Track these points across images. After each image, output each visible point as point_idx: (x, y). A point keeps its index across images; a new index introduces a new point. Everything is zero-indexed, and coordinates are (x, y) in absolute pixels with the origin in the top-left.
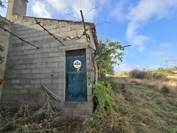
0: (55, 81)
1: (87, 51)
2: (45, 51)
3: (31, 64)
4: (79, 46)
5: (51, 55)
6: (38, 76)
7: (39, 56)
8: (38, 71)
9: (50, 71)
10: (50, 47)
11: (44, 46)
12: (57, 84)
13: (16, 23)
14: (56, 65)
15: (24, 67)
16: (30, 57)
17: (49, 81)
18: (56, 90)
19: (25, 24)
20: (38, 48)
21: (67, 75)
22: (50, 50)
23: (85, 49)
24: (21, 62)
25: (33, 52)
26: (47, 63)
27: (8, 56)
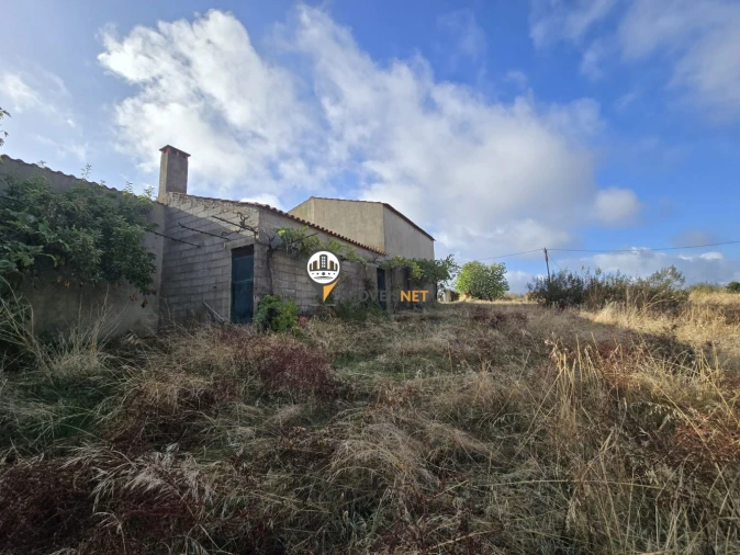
0: (219, 296)
1: (256, 248)
2: (208, 250)
3: (191, 271)
4: (247, 241)
5: (215, 256)
6: (200, 290)
7: (201, 258)
8: (199, 282)
9: (212, 281)
10: (214, 245)
11: (207, 243)
12: (221, 300)
13: (171, 206)
14: (219, 271)
15: (183, 277)
16: (190, 260)
17: (212, 296)
18: (219, 308)
19: (182, 208)
20: (199, 247)
21: (233, 285)
22: (214, 249)
23: (252, 246)
24: (179, 270)
25: (193, 253)
26: (209, 269)
27: (164, 261)
